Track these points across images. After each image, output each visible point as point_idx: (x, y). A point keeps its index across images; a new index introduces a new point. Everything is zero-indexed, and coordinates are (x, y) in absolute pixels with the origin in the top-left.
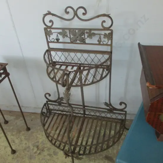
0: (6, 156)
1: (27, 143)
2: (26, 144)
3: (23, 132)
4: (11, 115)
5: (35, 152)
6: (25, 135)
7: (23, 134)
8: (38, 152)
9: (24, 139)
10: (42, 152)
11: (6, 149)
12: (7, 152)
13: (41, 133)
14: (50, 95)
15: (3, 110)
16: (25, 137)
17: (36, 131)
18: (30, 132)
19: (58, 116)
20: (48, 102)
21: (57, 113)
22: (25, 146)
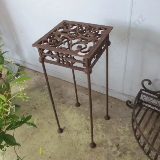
0: (78, 145)
1: (105, 135)
2: (103, 136)
3: (100, 120)
4: (87, 94)
5: (114, 152)
6: (102, 124)
7: (100, 123)
8: (119, 153)
9: (101, 128)
10: (124, 155)
11: (78, 135)
12: (79, 139)
13: (123, 127)
14: (150, 83)
15: (78, 85)
16: (102, 126)
17: (116, 123)
18: (109, 121)
19: (147, 110)
20: (143, 92)
21: (145, 106)
22: (101, 138)
